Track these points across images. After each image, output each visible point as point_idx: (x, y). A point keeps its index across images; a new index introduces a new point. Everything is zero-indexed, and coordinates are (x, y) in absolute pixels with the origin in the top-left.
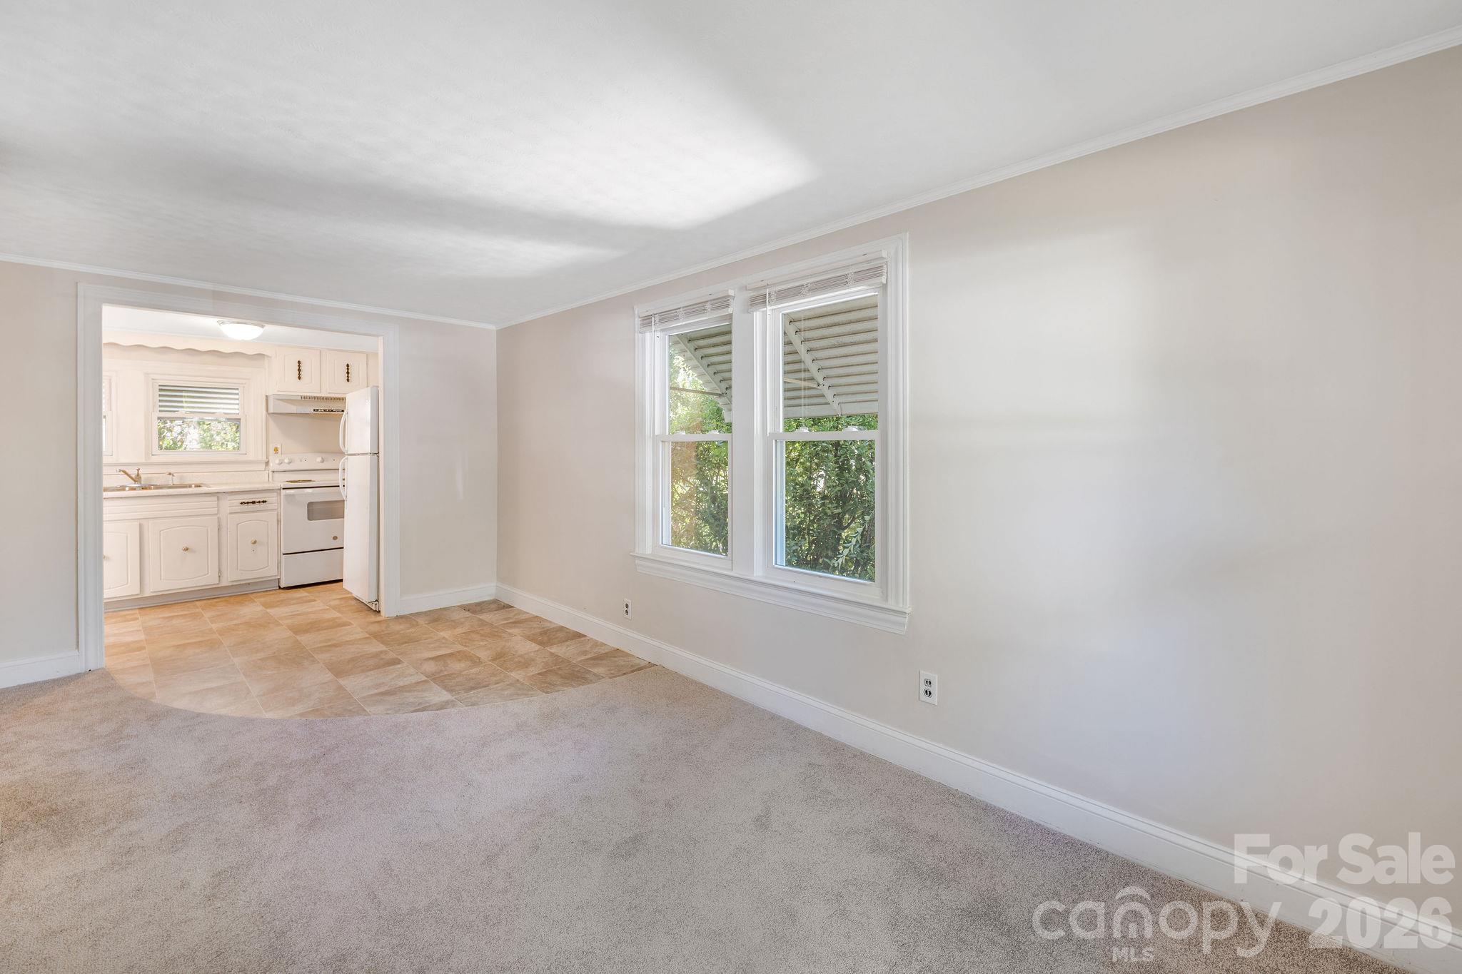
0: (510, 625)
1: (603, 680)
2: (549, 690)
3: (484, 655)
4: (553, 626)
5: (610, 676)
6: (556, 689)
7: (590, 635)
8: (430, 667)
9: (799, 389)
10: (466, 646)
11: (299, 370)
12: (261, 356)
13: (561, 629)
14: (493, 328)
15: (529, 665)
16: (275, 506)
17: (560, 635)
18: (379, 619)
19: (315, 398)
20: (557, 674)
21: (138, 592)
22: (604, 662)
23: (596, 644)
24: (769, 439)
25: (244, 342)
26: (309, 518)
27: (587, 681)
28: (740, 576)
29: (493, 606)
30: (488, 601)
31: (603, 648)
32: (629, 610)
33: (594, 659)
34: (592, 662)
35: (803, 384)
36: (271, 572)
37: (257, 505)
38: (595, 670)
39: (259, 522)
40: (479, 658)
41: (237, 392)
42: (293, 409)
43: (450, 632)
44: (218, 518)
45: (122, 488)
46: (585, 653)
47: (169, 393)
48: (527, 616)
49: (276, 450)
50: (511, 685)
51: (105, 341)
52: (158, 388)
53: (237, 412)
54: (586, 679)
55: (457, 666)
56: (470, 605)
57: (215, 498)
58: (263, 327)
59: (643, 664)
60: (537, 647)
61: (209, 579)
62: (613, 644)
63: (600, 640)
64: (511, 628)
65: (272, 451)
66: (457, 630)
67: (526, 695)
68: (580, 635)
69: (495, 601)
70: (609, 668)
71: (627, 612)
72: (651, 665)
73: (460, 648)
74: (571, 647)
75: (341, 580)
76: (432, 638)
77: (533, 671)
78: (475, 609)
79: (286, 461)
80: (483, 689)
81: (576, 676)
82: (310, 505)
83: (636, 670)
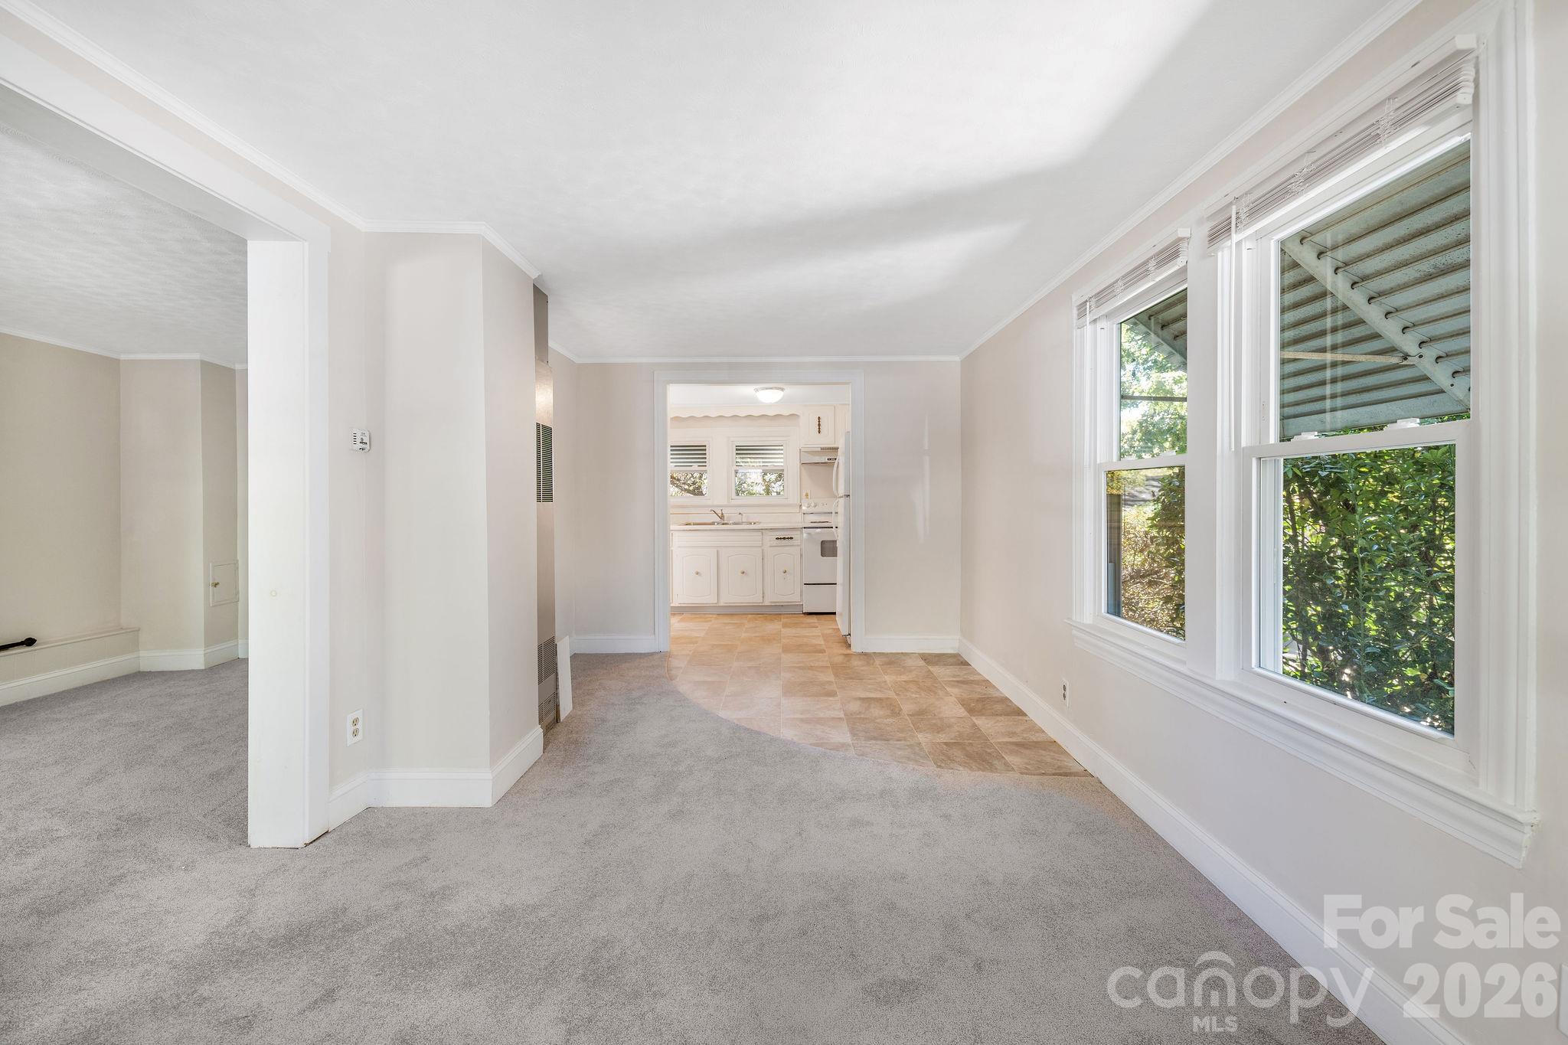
0: (953, 683)
1: (1010, 774)
2: (943, 765)
3: (907, 707)
4: (997, 694)
5: (1023, 771)
6: (952, 765)
7: (1032, 715)
8: (854, 707)
9: (1322, 367)
10: (898, 695)
11: (819, 425)
12: (793, 416)
13: (1005, 700)
14: (957, 359)
15: (942, 730)
16: (798, 543)
17: (998, 707)
18: (848, 652)
19: (830, 448)
20: (964, 749)
21: (716, 602)
22: (1027, 752)
23: (1034, 728)
24: (1242, 456)
25: (771, 406)
26: (823, 555)
27: (992, 768)
28: (1191, 674)
29: (951, 660)
30: (951, 654)
31: (1037, 735)
32: (1067, 693)
33: (1017, 744)
34: (1014, 747)
35: (1329, 357)
36: (795, 598)
37: (786, 541)
38: (1009, 758)
39: (788, 556)
40: (901, 710)
41: (782, 448)
42: (817, 459)
43: (894, 677)
44: (763, 550)
45: (713, 524)
46: (1014, 734)
47: (742, 450)
48: (976, 678)
49: (807, 495)
50: (910, 746)
51: (671, 414)
52: (735, 448)
53: (782, 464)
54: (991, 765)
55: (876, 712)
56: (930, 655)
57: (760, 534)
58: (782, 389)
59: (1076, 769)
60: (966, 714)
61: (755, 599)
62: (1052, 734)
63: (1040, 723)
64: (953, 686)
65: (804, 496)
66: (902, 677)
67: (916, 761)
68: (1020, 713)
69: (956, 656)
70: (1026, 761)
71: (1064, 696)
72: (1086, 773)
73: (891, 694)
74: (1001, 724)
75: (834, 613)
76: (875, 679)
77: (942, 738)
78: (931, 659)
79: (813, 505)
80: (883, 742)
81: (982, 756)
82: (823, 543)
83: (1060, 775)
